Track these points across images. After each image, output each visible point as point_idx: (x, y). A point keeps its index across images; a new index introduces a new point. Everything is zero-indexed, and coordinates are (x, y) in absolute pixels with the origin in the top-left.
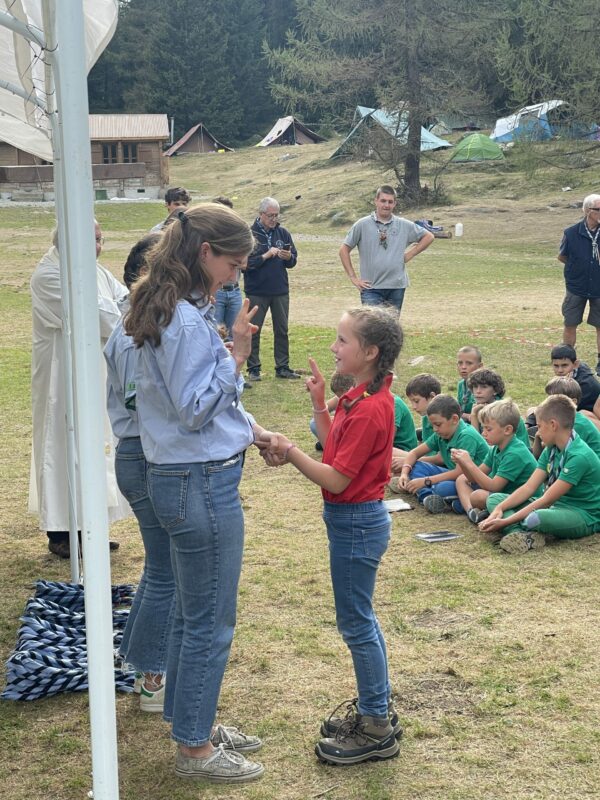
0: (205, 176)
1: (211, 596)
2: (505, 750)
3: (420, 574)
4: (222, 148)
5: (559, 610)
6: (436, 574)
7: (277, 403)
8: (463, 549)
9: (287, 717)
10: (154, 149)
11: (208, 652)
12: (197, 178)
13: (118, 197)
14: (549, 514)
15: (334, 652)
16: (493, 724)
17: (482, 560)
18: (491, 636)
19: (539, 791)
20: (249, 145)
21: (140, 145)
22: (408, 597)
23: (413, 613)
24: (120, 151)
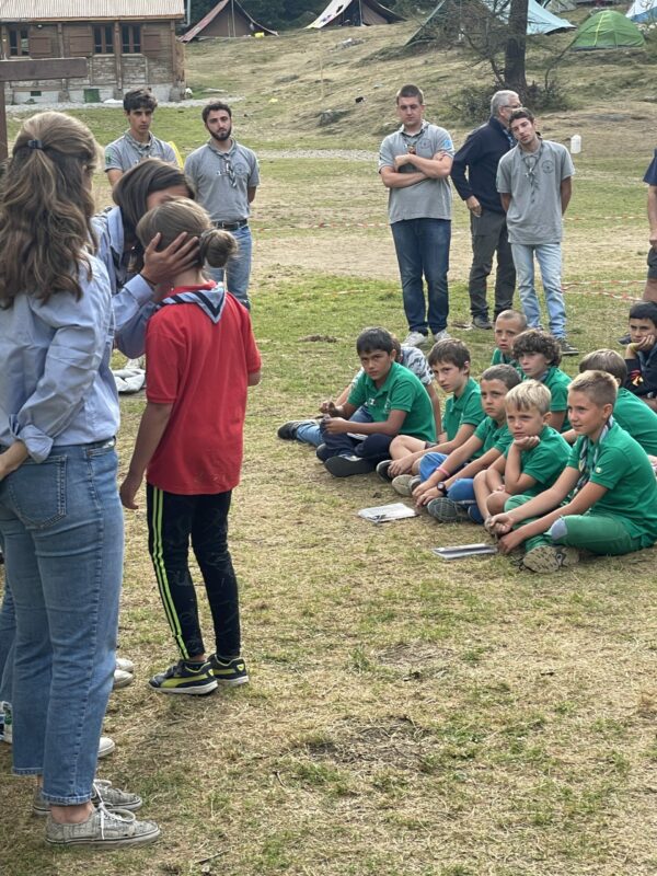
0: (235, 70)
1: (91, 612)
2: (447, 810)
3: (404, 598)
4: (261, 30)
5: (568, 644)
6: (423, 598)
7: (276, 379)
8: (469, 567)
9: (187, 770)
10: (163, 32)
11: (87, 683)
12: (225, 73)
13: (115, 98)
14: (580, 522)
15: (266, 694)
16: (440, 779)
17: (490, 582)
18: (473, 675)
19: (475, 858)
20: (300, 25)
21: (144, 27)
22: (381, 627)
23: (382, 647)
24: (117, 36)
